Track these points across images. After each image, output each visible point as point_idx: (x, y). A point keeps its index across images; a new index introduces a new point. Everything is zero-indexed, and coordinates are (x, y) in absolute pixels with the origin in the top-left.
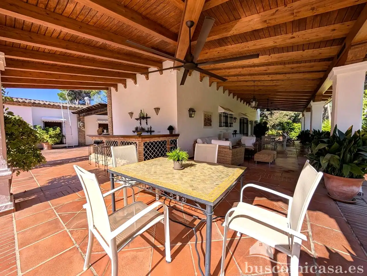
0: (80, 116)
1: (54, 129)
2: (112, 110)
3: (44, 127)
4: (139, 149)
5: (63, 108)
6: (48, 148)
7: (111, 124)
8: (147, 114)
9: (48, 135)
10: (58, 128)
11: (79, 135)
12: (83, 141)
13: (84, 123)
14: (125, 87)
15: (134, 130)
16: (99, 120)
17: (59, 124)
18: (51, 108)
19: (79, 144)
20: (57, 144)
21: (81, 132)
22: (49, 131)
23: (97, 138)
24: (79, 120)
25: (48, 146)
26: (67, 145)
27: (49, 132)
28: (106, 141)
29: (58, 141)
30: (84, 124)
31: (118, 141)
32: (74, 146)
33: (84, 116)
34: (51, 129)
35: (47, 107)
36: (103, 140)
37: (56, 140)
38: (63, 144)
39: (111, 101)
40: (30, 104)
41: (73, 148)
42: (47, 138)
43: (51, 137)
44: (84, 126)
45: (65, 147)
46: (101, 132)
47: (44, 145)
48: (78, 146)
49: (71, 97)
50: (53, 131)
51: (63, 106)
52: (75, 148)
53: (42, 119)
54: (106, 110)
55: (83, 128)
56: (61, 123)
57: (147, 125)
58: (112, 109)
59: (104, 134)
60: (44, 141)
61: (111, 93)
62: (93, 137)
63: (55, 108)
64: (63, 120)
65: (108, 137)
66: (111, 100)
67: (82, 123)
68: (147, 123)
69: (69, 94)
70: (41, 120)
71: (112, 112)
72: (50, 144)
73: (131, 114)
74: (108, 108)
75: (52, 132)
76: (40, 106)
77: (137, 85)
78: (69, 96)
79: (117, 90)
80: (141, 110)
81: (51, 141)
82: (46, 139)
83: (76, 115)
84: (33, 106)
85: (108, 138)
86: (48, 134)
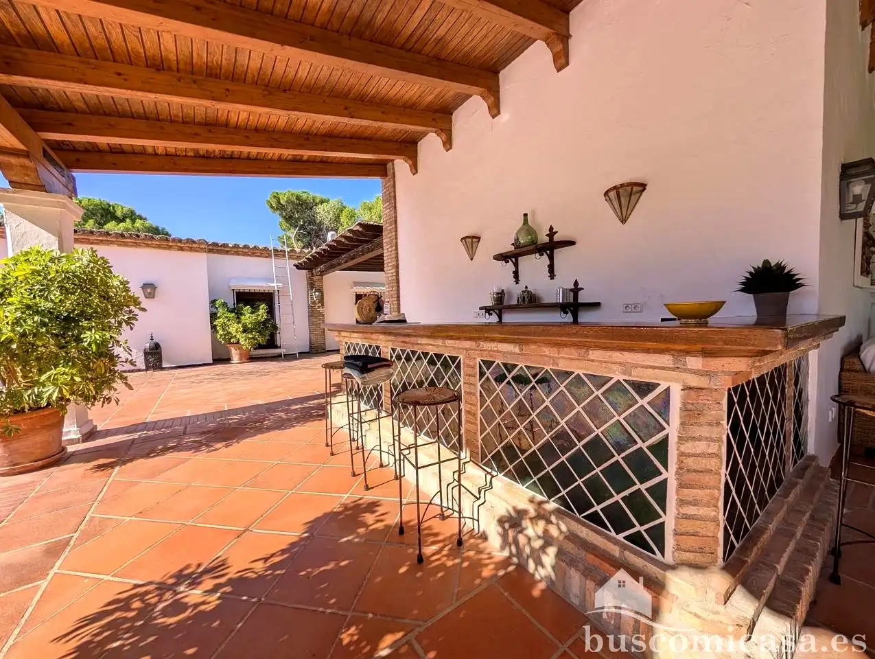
0: (313, 275)
1: (255, 310)
2: (397, 242)
3: (234, 304)
4: (688, 447)
5: (276, 255)
6: (241, 359)
7: (395, 288)
8: (551, 228)
9: (240, 325)
10: (261, 307)
11: (311, 324)
12: (320, 341)
13: (322, 293)
14: (448, 144)
15: (489, 303)
16: (357, 284)
17: (267, 298)
18: (250, 255)
19: (310, 347)
20: (260, 347)
21: (315, 315)
22: (242, 314)
23: (355, 335)
24: (311, 285)
25: (240, 354)
26: (282, 351)
27: (243, 317)
28: (394, 350)
29: (261, 340)
30: (323, 295)
31: (461, 357)
32: (299, 353)
33: (322, 273)
34: (247, 309)
35: (242, 255)
36: (378, 347)
37: (256, 339)
38: (276, 347)
39: (395, 213)
40: (202, 246)
41: (296, 359)
42: (237, 332)
43: (245, 330)
44: (321, 300)
45: (277, 358)
46: (373, 312)
47: (233, 351)
48: (308, 353)
49: (302, 242)
50: (250, 313)
51: (276, 251)
52: (300, 358)
53: (231, 284)
54: (380, 246)
55: (319, 307)
56: (271, 293)
57: (552, 275)
58: (396, 238)
59: (387, 318)
60: (232, 341)
61: (394, 186)
62: (343, 334)
63: (258, 256)
64: (274, 285)
65: (408, 335)
66: (395, 207)
67: (317, 293)
68: (551, 268)
69: (299, 236)
70: (229, 286)
71: (397, 249)
72: (243, 347)
73: (472, 242)
74: (386, 238)
75: (248, 317)
76: (227, 253)
77: (505, 116)
78: (298, 240)
79: (414, 168)
80: (525, 215)
81: (245, 340)
82: (235, 336)
83: (304, 272)
84: (210, 251)
85: (407, 339)
86: (239, 323)
